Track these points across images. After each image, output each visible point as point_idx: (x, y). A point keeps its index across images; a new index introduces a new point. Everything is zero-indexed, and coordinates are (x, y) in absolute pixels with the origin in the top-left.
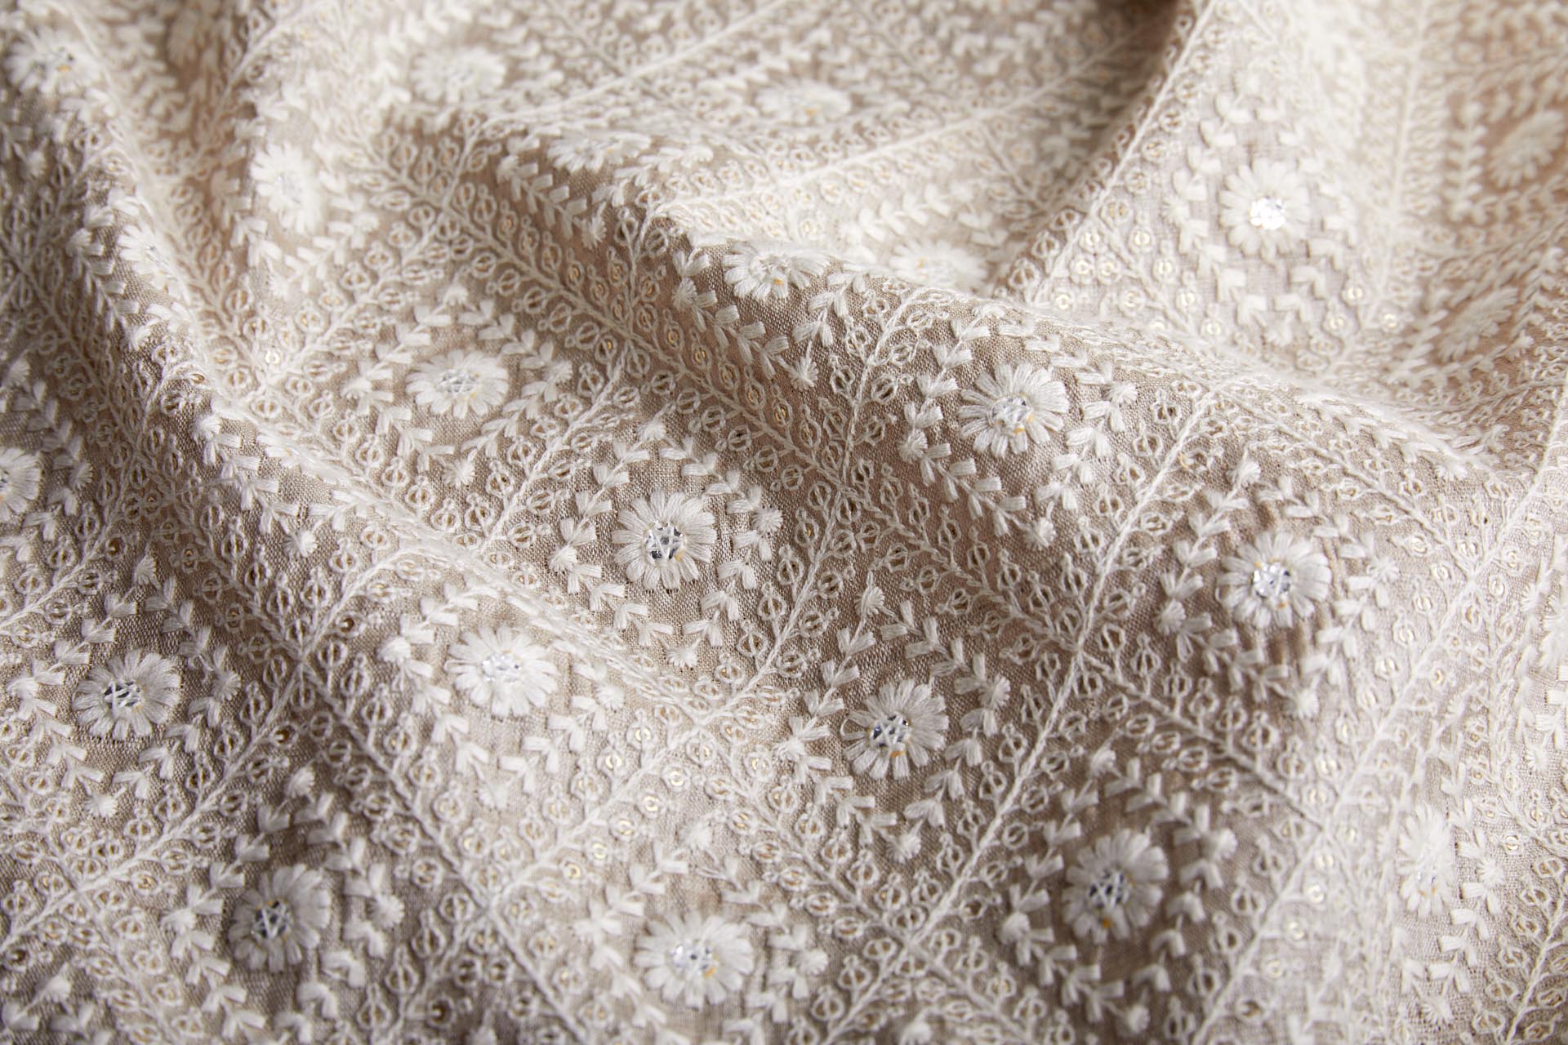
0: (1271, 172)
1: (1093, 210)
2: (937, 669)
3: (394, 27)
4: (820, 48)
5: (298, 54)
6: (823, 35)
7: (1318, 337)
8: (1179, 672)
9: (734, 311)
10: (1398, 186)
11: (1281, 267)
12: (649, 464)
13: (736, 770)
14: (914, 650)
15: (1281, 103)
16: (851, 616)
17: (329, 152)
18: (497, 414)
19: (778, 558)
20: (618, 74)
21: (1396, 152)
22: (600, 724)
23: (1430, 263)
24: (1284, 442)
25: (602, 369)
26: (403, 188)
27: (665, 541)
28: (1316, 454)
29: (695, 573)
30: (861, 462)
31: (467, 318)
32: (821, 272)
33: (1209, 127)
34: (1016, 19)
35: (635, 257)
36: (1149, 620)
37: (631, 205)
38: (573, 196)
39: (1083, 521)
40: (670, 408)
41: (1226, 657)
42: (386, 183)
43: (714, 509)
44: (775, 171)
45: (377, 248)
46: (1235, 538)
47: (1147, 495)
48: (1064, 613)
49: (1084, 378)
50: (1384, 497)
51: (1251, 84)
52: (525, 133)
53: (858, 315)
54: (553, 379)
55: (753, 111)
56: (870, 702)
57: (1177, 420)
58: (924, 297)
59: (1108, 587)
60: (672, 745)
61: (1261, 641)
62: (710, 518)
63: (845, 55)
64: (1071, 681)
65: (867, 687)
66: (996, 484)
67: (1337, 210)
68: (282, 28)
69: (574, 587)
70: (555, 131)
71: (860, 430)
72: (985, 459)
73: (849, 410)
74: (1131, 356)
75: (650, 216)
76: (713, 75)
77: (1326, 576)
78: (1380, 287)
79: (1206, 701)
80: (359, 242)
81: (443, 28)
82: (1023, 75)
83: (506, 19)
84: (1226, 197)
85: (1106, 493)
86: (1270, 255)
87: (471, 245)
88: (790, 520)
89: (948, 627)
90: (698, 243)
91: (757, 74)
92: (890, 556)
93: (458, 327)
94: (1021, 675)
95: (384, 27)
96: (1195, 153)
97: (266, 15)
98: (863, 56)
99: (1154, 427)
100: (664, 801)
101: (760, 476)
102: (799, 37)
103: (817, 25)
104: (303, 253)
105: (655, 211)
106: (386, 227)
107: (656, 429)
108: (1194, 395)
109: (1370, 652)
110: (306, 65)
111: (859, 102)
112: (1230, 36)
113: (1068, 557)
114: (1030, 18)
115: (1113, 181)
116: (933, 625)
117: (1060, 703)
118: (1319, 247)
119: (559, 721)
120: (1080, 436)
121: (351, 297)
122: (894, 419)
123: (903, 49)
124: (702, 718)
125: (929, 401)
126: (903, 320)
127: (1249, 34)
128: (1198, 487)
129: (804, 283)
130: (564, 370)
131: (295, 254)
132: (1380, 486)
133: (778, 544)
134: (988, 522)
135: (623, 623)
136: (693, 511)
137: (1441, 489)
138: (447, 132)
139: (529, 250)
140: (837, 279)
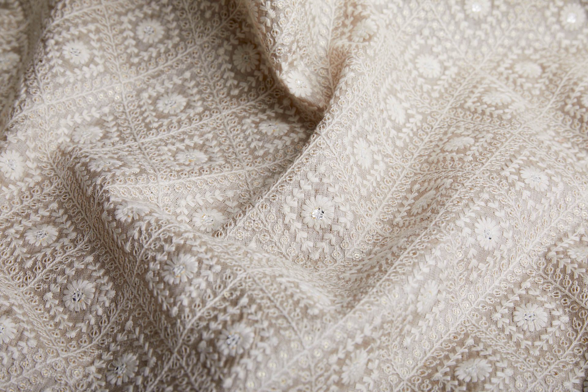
0: (322, 200)
1: (257, 205)
2: (140, 351)
3: (69, 117)
4: (207, 140)
5: (27, 122)
6: (210, 136)
7: (328, 258)
8: (200, 365)
9: (115, 224)
10: (380, 210)
11: (321, 233)
12: (83, 269)
13: (68, 374)
14: (136, 343)
15: (332, 177)
16: (122, 330)
17: (32, 155)
18: (48, 246)
19: (110, 306)
20: (135, 140)
21: (384, 199)
22: (25, 351)
23: (381, 238)
24: (261, 293)
25: (83, 236)
26: (53, 169)
27: (78, 295)
28: (269, 299)
29: (85, 307)
30: (136, 279)
31: (54, 214)
32: (143, 215)
33: (302, 182)
34: (275, 138)
35: (96, 201)
36: (195, 347)
37: (101, 185)
38: (88, 180)
39: (187, 310)
40: (97, 253)
41: (212, 363)
42: (49, 167)
43: (96, 288)
44: (159, 179)
45: (37, 188)
46: (229, 323)
47: (210, 304)
48: (174, 339)
49: (206, 262)
50: (285, 317)
51: (322, 169)
52: (87, 157)
53: (147, 230)
54: (70, 237)
55: (172, 159)
56: (119, 359)
57: (230, 280)
58: (170, 228)
59: (188, 332)
60: (48, 362)
61: (224, 359)
62: (94, 290)
63: (214, 143)
64: (171, 363)
65: (120, 353)
66: (167, 293)
67: (345, 215)
68: (24, 113)
69: (48, 306)
70: (96, 157)
71: (138, 268)
72: (167, 284)
73: (136, 261)
74: (227, 256)
75: (104, 189)
76: (166, 145)
77: (251, 340)
78: (355, 244)
79: (202, 376)
80: (32, 185)
81: (88, 119)
82: (270, 157)
83: (111, 118)
84: (304, 207)
85: (198, 301)
86: (318, 228)
87: (64, 190)
88: (117, 295)
89: (147, 338)
90: (112, 199)
91: (181, 146)
92: (137, 312)
93: (50, 217)
94: (160, 357)
95: (65, 117)
96: (296, 191)
97: (21, 108)
98: (220, 144)
99: (222, 282)
100: (39, 380)
101: (113, 279)
102: (202, 135)
103: (210, 132)
104: (11, 186)
105: (106, 188)
106: (43, 181)
107: (90, 259)
108: (239, 273)
109: (257, 368)
110: (29, 126)
111: (210, 159)
112: (319, 152)
113: (179, 321)
114: (280, 138)
115: (266, 196)
116: (142, 337)
117: (166, 369)
118: (335, 228)
119: (11, 348)
120: (196, 281)
121: (22, 202)
122: (146, 266)
123: (234, 144)
124: (64, 355)
125: (157, 262)
126: (159, 234)
127: (326, 152)
128: (227, 304)
129: (137, 218)
130: (73, 235)
131: (7, 187)
132: (285, 313)
133: (112, 302)
134: (161, 305)
135: (57, 320)
136: (89, 286)
137: (306, 317)
138: (69, 153)
139: (76, 195)
140: (148, 218)
